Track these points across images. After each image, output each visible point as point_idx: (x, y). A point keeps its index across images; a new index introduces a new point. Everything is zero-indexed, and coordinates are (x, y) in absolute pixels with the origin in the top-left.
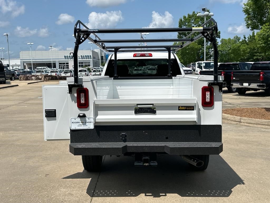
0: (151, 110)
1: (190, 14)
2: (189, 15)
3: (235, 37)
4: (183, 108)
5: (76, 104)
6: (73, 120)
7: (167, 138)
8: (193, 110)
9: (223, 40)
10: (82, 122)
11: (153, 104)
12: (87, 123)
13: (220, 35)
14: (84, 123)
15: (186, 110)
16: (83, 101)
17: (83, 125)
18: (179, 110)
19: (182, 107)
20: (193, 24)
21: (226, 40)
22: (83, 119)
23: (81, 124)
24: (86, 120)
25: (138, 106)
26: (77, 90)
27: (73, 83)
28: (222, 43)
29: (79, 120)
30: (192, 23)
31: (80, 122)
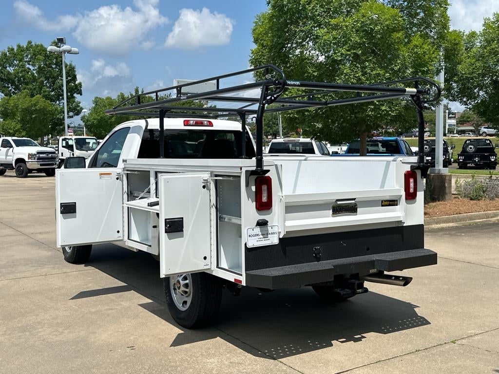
0: (351, 209)
1: (21, 45)
2: (19, 46)
3: (119, 96)
4: (386, 203)
5: (255, 203)
6: (251, 232)
7: (368, 249)
8: (397, 205)
9: (97, 99)
10: (263, 235)
11: (354, 199)
12: (269, 236)
13: (81, 90)
14: (265, 235)
15: (389, 205)
16: (264, 199)
17: (263, 239)
18: (382, 206)
19: (385, 201)
20: (29, 64)
21: (103, 99)
22: (264, 228)
23: (262, 237)
24: (268, 231)
25: (338, 203)
26: (256, 180)
27: (254, 169)
28: (96, 105)
29: (258, 230)
30: (26, 62)
31: (260, 234)
